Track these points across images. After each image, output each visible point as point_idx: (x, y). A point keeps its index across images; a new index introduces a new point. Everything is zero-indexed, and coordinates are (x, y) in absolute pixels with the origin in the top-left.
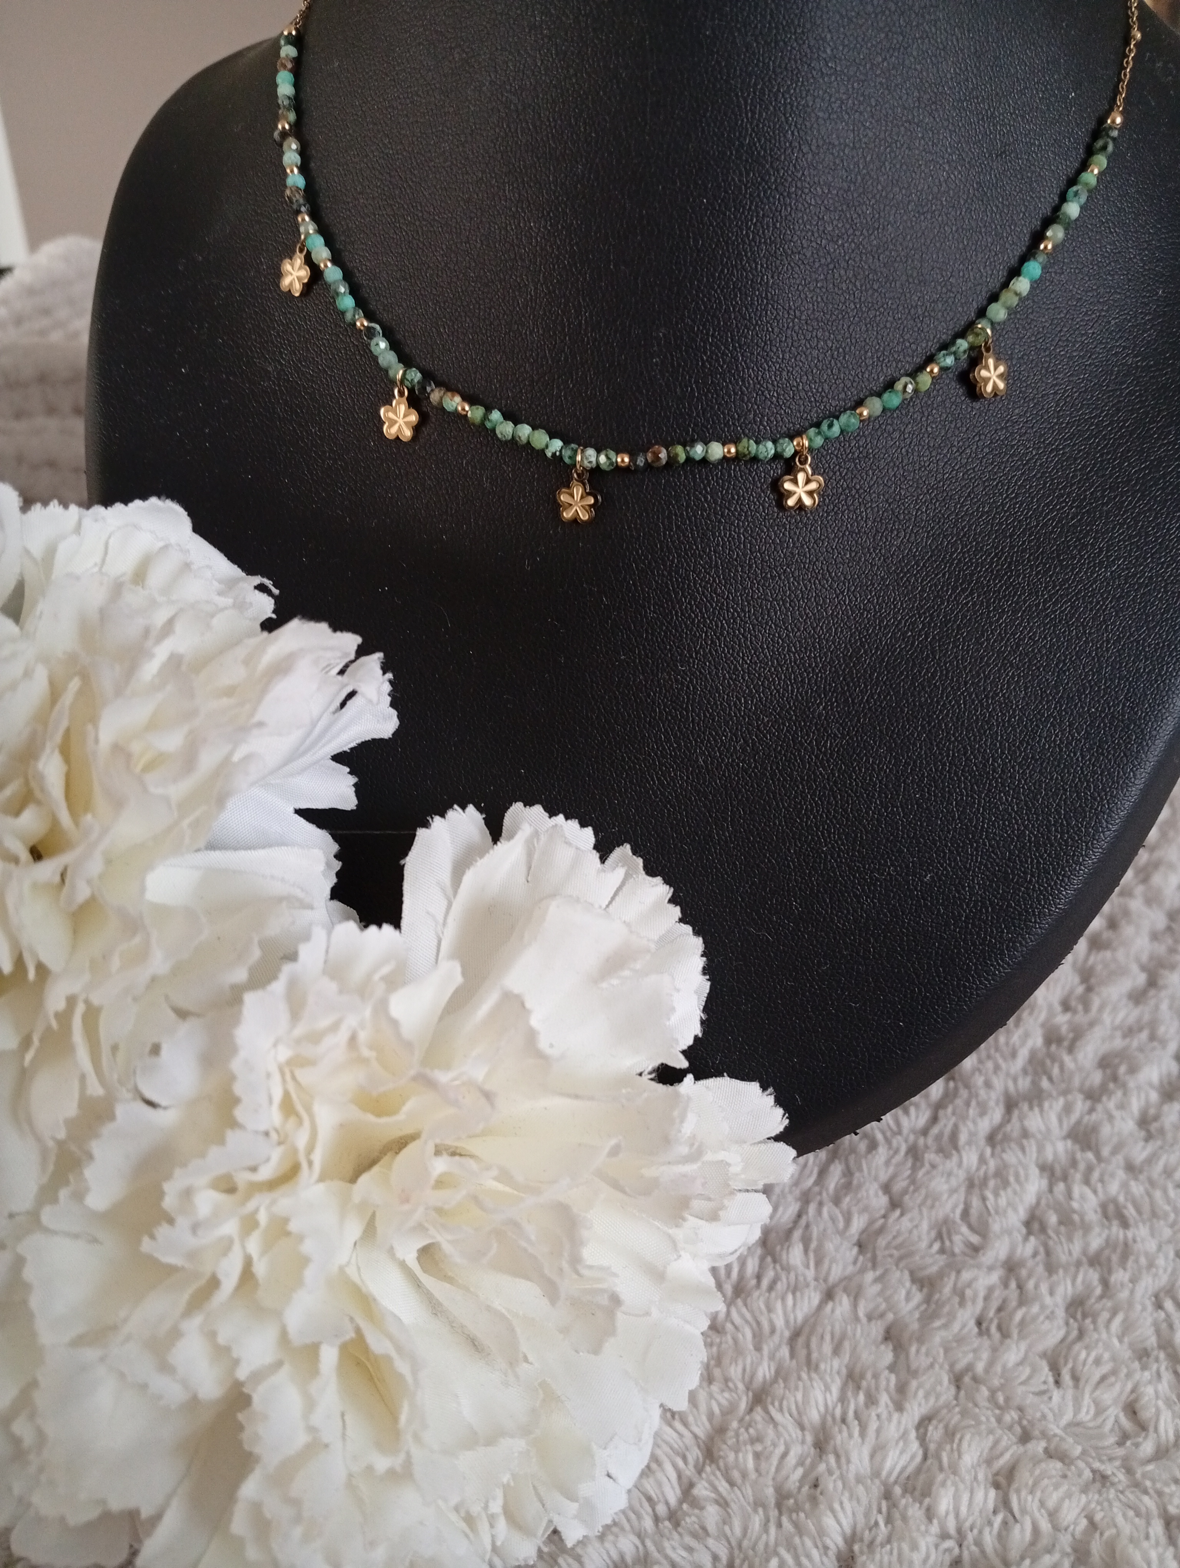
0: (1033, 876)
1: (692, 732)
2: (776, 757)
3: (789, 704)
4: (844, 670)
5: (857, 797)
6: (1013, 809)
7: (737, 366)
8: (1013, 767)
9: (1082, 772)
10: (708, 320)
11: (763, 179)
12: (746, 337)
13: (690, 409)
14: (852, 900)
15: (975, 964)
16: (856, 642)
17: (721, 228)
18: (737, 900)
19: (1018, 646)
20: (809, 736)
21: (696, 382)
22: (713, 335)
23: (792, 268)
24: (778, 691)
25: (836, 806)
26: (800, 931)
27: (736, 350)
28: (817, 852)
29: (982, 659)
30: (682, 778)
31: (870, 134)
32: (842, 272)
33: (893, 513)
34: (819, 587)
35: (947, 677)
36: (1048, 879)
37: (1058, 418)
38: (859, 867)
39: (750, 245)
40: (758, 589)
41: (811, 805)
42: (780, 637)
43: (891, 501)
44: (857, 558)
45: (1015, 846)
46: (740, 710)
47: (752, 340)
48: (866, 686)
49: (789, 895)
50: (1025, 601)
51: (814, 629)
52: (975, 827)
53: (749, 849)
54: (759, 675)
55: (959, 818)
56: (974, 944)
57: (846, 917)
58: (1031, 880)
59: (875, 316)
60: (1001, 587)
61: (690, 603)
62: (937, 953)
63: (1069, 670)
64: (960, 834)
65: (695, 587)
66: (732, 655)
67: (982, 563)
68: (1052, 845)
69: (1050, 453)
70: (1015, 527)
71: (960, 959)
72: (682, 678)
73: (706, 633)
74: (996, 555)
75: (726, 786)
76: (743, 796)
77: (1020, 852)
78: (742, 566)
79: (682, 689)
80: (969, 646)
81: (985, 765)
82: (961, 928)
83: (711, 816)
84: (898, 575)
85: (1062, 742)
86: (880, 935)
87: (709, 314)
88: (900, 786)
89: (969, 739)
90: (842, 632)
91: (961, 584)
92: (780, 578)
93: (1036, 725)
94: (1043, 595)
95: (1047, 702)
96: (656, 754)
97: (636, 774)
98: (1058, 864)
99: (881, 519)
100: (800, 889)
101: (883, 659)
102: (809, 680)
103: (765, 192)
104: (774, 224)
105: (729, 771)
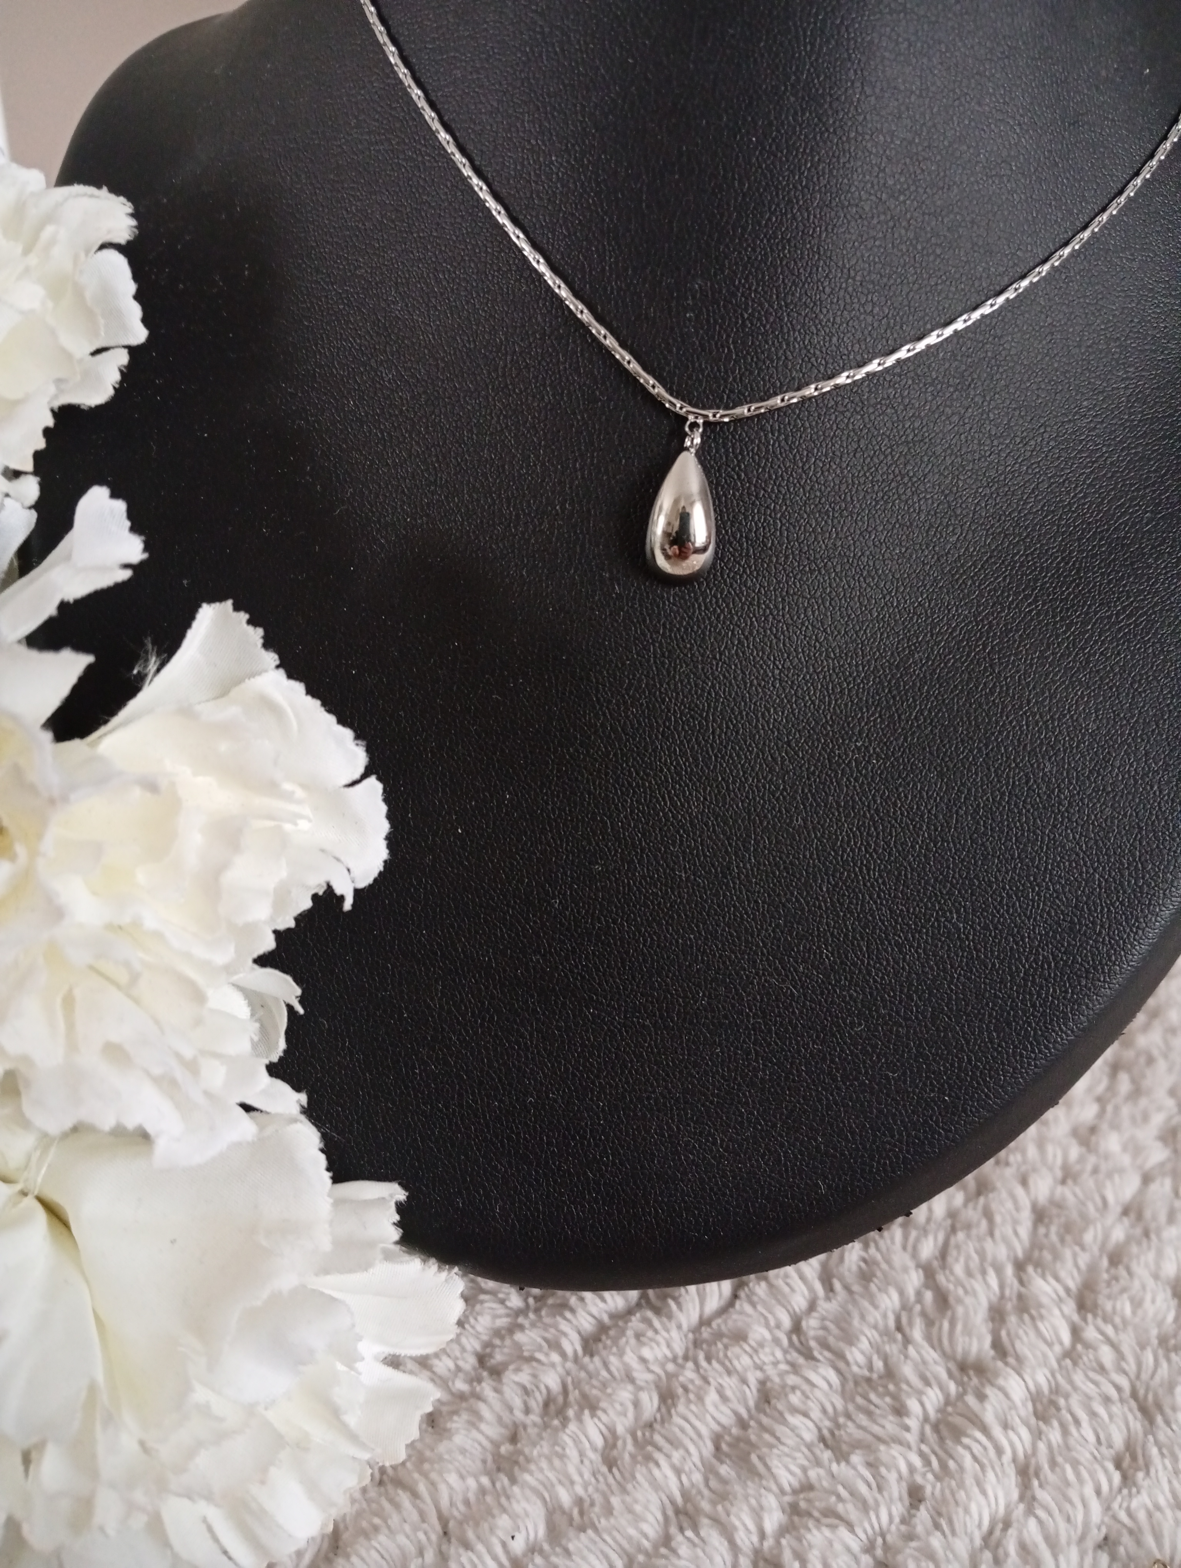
0: (1102, 926)
1: (712, 746)
2: (809, 779)
3: (825, 717)
4: (889, 682)
5: (903, 828)
6: (1081, 848)
7: (782, 327)
8: (1082, 800)
9: (1160, 808)
10: (750, 273)
11: (820, 120)
12: (793, 295)
13: (726, 372)
14: (893, 950)
15: (1035, 1030)
16: (904, 649)
17: (771, 172)
18: (757, 946)
19: (1088, 662)
20: (847, 755)
21: (734, 343)
22: (756, 291)
23: (849, 222)
24: (813, 703)
25: (877, 838)
26: (830, 983)
27: (781, 308)
28: (854, 891)
29: (1047, 675)
30: (698, 799)
31: (939, 83)
32: (903, 232)
33: (949, 507)
34: (864, 585)
35: (1007, 694)
36: (1120, 932)
37: (1130, 414)
38: (902, 910)
39: (802, 191)
40: (794, 583)
41: (848, 836)
42: (817, 640)
43: (947, 492)
44: (907, 555)
45: (1083, 891)
46: (768, 723)
47: (800, 299)
48: (915, 701)
49: (819, 941)
50: (1096, 613)
51: (856, 633)
52: (1037, 867)
53: (775, 885)
54: (793, 682)
55: (1019, 857)
56: (1034, 1006)
57: (886, 969)
58: (1100, 932)
59: (936, 284)
60: (1069, 594)
61: (715, 596)
62: (990, 1015)
63: (1145, 691)
64: (1019, 875)
65: (722, 577)
66: (762, 658)
67: (1047, 567)
68: (1125, 892)
69: (1122, 450)
70: (1083, 530)
71: (1017, 1023)
72: (704, 682)
73: (733, 631)
74: (1063, 559)
75: (749, 810)
76: (768, 823)
77: (1088, 898)
78: (777, 557)
79: (702, 696)
80: (1032, 659)
81: (1049, 796)
82: (1019, 986)
83: (730, 845)
84: (953, 576)
85: (1137, 773)
86: (924, 992)
87: (752, 266)
88: (951, 817)
89: (1032, 765)
90: (888, 637)
91: (1024, 590)
92: (820, 573)
93: (1109, 753)
94: (1115, 606)
95: (1121, 726)
96: (669, 770)
97: (645, 792)
98: (1131, 913)
99: (936, 513)
100: (832, 934)
101: (935, 670)
102: (850, 690)
103: (822, 134)
104: (831, 171)
105: (753, 792)
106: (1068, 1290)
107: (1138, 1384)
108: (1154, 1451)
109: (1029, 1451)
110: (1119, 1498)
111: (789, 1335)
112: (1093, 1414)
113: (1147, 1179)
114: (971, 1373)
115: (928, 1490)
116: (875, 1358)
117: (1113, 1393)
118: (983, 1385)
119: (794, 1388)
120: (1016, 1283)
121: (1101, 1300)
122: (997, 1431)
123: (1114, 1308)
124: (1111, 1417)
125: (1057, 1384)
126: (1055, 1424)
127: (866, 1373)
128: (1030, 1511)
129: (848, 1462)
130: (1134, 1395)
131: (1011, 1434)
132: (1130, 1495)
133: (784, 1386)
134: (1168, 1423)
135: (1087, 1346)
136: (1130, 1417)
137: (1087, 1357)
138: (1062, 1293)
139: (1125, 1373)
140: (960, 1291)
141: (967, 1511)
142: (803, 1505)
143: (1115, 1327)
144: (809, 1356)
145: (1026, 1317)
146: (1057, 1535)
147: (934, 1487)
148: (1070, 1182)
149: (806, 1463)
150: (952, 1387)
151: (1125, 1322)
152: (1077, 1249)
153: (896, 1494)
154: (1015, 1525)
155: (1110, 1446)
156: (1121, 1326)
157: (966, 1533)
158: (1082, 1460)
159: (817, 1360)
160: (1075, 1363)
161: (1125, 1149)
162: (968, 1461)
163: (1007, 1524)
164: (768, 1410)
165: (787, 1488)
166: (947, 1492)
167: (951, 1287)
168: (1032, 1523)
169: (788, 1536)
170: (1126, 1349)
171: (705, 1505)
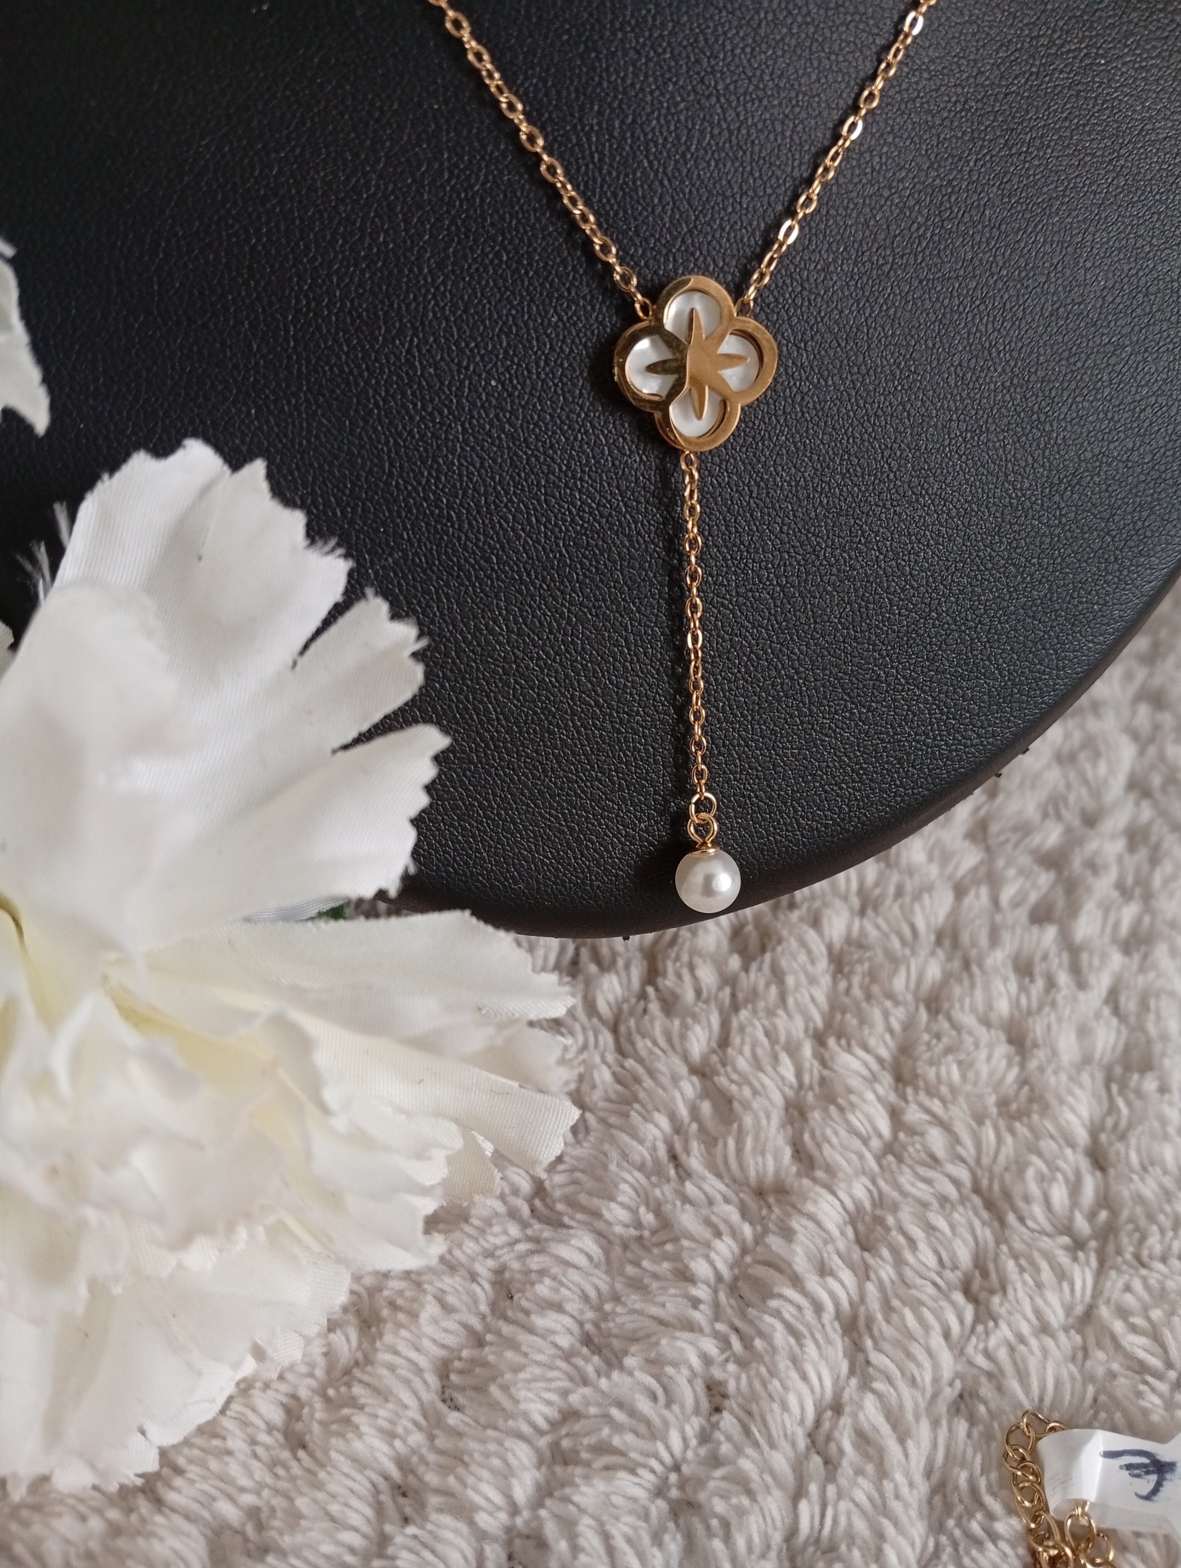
106: (880, 1061)
107: (979, 1172)
108: (1011, 1265)
109: (856, 1298)
110: (974, 1340)
111: (530, 1201)
112: (930, 1229)
113: (960, 891)
114: (771, 1200)
115: (732, 1386)
116: (642, 1210)
117: (951, 1191)
118: (789, 1215)
119: (542, 1273)
120: (816, 1063)
121: (922, 1068)
122: (813, 1283)
123: (938, 1075)
124: (952, 1227)
125: (880, 1193)
126: (885, 1252)
127: (633, 1232)
128: (865, 1385)
129: (622, 1368)
130: (977, 1189)
131: (830, 1280)
132: (987, 1333)
133: (528, 1272)
134: (1022, 1220)
135: (913, 1132)
136: (977, 1224)
137: (914, 1149)
138: (875, 1066)
139: (963, 1161)
140: (747, 1092)
141: (785, 1407)
142: (566, 1444)
143: (944, 1101)
144: (556, 1223)
145: (833, 1109)
146: (901, 1407)
147: (738, 1379)
148: (870, 912)
149: (566, 1384)
150: (747, 1230)
151: (953, 1090)
152: (888, 1004)
153: (689, 1400)
154: (848, 1409)
155: (955, 1267)
156: (949, 1097)
157: (786, 1436)
158: (924, 1298)
159: (569, 1227)
160: (900, 1159)
161: (930, 859)
162: (780, 1336)
163: (837, 1408)
164: (510, 1313)
165: (543, 1424)
166: (757, 1384)
167: (734, 1088)
168: (870, 1403)
169: (548, 1502)
170: (960, 1128)
171: (432, 1478)
